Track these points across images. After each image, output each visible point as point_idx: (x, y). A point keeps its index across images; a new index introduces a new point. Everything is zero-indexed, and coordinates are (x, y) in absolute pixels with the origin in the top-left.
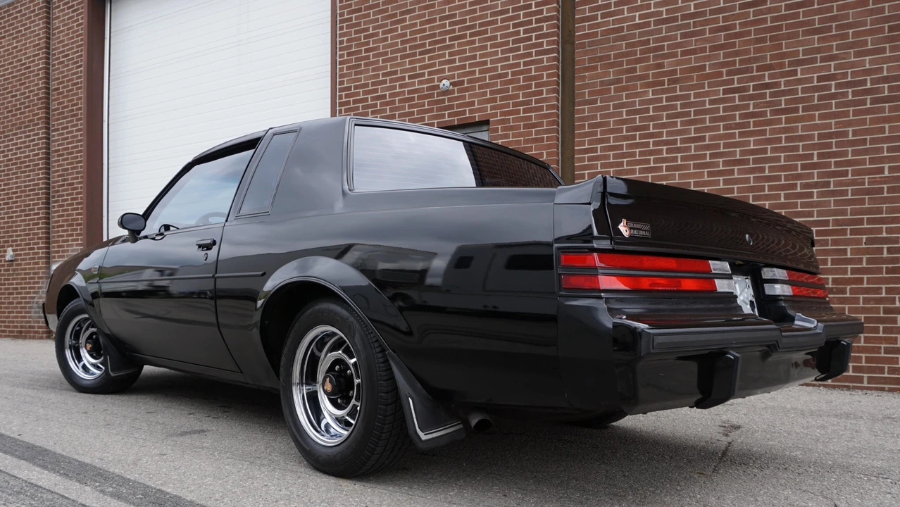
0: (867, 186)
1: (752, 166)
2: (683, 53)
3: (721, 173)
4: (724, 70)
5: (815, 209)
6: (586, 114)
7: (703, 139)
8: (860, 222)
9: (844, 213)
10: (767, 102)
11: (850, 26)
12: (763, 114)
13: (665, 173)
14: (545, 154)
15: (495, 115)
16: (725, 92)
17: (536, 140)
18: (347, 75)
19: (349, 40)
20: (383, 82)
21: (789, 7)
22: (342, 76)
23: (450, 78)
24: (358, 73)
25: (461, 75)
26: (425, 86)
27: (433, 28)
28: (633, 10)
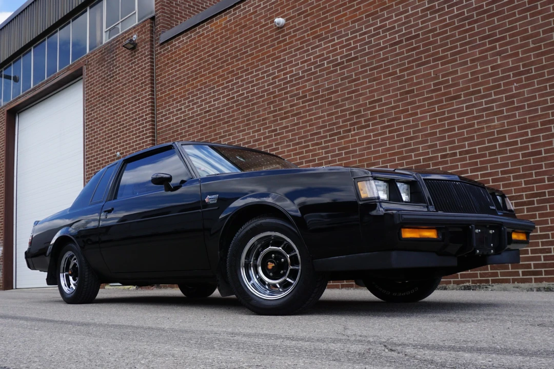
18: (89, 151)
19: (89, 135)
20: (100, 154)
21: (218, 112)
22: (87, 152)
23: (119, 151)
24: (92, 150)
25: (123, 149)
26: (112, 155)
27: (114, 128)
28: (173, 116)
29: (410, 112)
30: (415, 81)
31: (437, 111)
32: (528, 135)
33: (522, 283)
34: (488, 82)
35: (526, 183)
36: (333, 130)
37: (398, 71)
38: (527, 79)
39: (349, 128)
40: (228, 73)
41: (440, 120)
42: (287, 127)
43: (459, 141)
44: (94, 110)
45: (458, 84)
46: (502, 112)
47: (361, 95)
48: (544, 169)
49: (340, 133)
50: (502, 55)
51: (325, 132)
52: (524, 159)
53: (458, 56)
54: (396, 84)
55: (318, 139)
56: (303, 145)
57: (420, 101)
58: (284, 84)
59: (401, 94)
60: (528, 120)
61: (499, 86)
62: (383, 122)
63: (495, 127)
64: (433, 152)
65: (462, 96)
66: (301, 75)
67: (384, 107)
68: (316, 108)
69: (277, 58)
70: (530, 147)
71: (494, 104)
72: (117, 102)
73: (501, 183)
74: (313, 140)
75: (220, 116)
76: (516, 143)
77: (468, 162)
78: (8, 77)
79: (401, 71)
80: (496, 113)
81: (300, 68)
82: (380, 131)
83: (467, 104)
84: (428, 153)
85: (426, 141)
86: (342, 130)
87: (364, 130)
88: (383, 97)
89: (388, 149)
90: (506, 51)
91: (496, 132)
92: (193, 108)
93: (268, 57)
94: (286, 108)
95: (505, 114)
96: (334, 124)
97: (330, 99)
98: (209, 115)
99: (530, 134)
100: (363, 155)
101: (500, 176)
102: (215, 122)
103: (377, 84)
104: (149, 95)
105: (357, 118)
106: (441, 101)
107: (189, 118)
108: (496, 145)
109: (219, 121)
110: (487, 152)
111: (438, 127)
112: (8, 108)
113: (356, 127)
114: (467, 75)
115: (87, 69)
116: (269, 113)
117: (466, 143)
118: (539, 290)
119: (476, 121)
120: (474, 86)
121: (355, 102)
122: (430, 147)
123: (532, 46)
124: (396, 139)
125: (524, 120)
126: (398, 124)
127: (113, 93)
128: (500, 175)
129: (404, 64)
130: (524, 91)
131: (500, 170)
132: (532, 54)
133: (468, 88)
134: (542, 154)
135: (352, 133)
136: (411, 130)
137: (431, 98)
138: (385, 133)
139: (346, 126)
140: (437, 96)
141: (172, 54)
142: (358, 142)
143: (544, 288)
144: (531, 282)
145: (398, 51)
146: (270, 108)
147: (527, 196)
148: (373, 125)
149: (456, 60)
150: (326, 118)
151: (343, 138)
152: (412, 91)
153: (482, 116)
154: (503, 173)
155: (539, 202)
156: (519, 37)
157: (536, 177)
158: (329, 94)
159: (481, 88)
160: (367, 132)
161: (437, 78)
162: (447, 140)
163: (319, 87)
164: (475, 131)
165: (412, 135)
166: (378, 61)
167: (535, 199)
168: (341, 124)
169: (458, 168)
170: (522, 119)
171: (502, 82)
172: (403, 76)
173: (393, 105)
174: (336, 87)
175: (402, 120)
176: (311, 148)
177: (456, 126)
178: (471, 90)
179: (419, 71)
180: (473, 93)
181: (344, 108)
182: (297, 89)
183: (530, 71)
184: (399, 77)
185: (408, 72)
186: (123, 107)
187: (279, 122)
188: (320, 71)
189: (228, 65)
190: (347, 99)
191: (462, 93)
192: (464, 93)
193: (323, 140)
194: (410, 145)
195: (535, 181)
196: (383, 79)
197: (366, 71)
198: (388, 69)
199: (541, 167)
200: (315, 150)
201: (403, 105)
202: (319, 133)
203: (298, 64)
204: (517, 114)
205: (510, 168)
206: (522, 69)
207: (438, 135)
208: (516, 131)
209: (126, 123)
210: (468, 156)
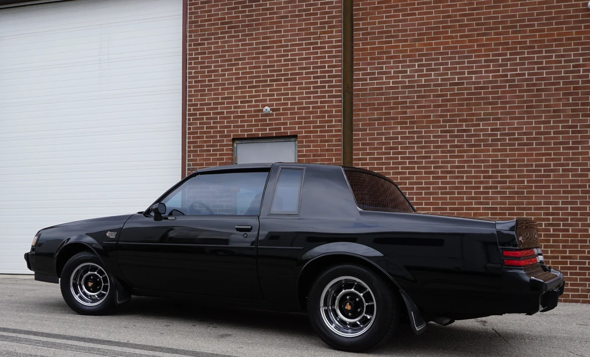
0: (516, 190)
1: (456, 175)
2: (419, 107)
3: (440, 178)
4: (441, 119)
5: (490, 201)
6: (360, 137)
7: (430, 157)
8: (513, 209)
9: (505, 203)
10: (464, 140)
11: (507, 103)
12: (462, 146)
13: (407, 176)
14: (334, 159)
15: (301, 132)
16: (442, 131)
17: (328, 150)
18: (195, 96)
19: (197, 73)
21: (476, 88)
23: (268, 105)
24: (203, 95)
25: (278, 105)
26: (252, 109)
28: (388, 78)
40: (498, 44)
69: (564, 45)
75: (479, 93)
92: (429, 75)
93: (568, 39)
98: (460, 89)
102: (469, 99)
104: (337, 42)
109: (477, 99)
116: (565, 105)
127: (257, 25)
146: (567, 99)
186: (279, 47)
187: (581, 118)
209: (286, 70)
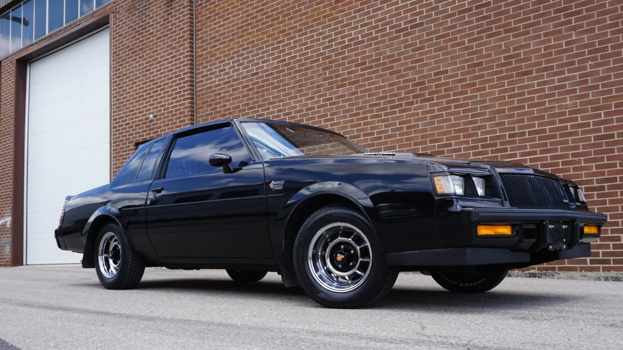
2: (233, 99)
11: (286, 85)
18: (116, 112)
19: (116, 93)
20: (129, 116)
21: (267, 75)
22: (114, 112)
23: (153, 113)
24: (120, 111)
25: (157, 112)
26: (144, 118)
27: (146, 87)
28: (215, 77)
29: (478, 87)
30: (484, 53)
31: (506, 87)
32: (601, 117)
33: (589, 271)
34: (561, 59)
35: (597, 167)
36: (394, 101)
37: (466, 42)
38: (602, 57)
39: (411, 100)
40: (279, 33)
41: (510, 97)
42: (344, 96)
43: (529, 120)
44: (122, 64)
45: (530, 59)
46: (574, 91)
47: (425, 65)
48: (616, 154)
49: (401, 105)
50: (577, 30)
51: (385, 103)
52: (596, 142)
53: (531, 29)
54: (464, 55)
55: (378, 110)
56: (361, 116)
57: (488, 75)
58: (342, 48)
59: (469, 67)
60: (601, 101)
61: (573, 63)
62: (449, 96)
63: (567, 107)
64: (501, 130)
65: (534, 72)
66: (360, 39)
67: (450, 80)
68: (376, 77)
69: (334, 19)
70: (602, 129)
71: (567, 83)
72: (150, 58)
73: (571, 166)
74: (372, 111)
75: (268, 80)
76: (588, 125)
77: (538, 142)
78: (17, 20)
79: (469, 41)
80: (568, 92)
81: (360, 32)
82: (445, 106)
83: (539, 81)
84: (495, 132)
85: (494, 119)
86: (403, 102)
87: (428, 103)
88: (449, 68)
89: (453, 125)
90: (582, 26)
91: (567, 112)
92: (239, 70)
93: (324, 17)
94: (343, 74)
95: (578, 93)
96: (396, 95)
97: (392, 67)
98: (257, 79)
99: (603, 116)
100: (426, 130)
101: (570, 159)
102: (263, 86)
103: (444, 54)
104: (187, 52)
105: (421, 89)
106: (511, 76)
107: (234, 81)
108: (567, 126)
109: (268, 85)
110: (558, 133)
111: (507, 103)
112: (18, 57)
113: (419, 99)
114: (539, 50)
115: (114, 17)
116: (324, 79)
117: (536, 122)
118: (606, 279)
119: (547, 100)
120: (547, 62)
121: (419, 72)
122: (498, 125)
123: (609, 22)
124: (462, 115)
125: (598, 101)
126: (465, 99)
127: (146, 47)
128: (570, 157)
129: (473, 34)
130: (599, 70)
131: (570, 152)
132: (609, 30)
133: (540, 63)
134: (614, 138)
135: (415, 106)
136: (479, 106)
137: (501, 72)
138: (450, 108)
139: (408, 98)
140: (507, 70)
141: (215, 7)
142: (420, 116)
143: (612, 277)
144: (599, 271)
145: (467, 20)
146: (325, 74)
147: (598, 181)
148: (438, 98)
149: (528, 33)
150: (387, 88)
151: (405, 110)
152: (481, 64)
153: (553, 95)
154: (574, 155)
155: (610, 187)
156: (595, 12)
157: (607, 161)
158: (391, 62)
159: (555, 64)
160: (431, 106)
161: (508, 50)
162: (516, 118)
163: (380, 54)
164: (546, 110)
165: (479, 112)
166: (444, 30)
167: (606, 185)
168: (403, 96)
169: (527, 149)
170: (595, 99)
171: (576, 59)
172: (472, 47)
173: (460, 78)
174: (399, 54)
175: (469, 95)
176: (369, 120)
177: (526, 104)
178: (544, 66)
179: (490, 42)
180: (545, 69)
181: (407, 78)
182: (356, 55)
183: (606, 49)
184: (467, 48)
185: (477, 42)
186: (157, 63)
187: (335, 90)
188: (382, 36)
189: (278, 23)
190: (410, 68)
191: (534, 68)
192: (535, 69)
193: (383, 112)
194: (476, 122)
195: (607, 166)
196: (450, 50)
197: (431, 39)
198: (456, 39)
199: (613, 151)
200: (373, 122)
201: (471, 79)
202: (379, 104)
203: (357, 27)
204: (591, 94)
205: (581, 151)
206: (597, 47)
207: (507, 113)
208: (588, 112)
209: (161, 82)
210: (537, 136)
